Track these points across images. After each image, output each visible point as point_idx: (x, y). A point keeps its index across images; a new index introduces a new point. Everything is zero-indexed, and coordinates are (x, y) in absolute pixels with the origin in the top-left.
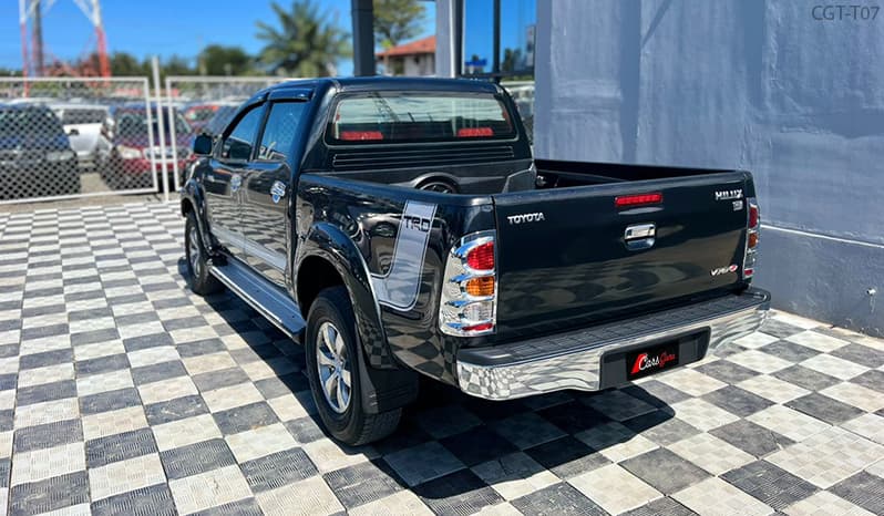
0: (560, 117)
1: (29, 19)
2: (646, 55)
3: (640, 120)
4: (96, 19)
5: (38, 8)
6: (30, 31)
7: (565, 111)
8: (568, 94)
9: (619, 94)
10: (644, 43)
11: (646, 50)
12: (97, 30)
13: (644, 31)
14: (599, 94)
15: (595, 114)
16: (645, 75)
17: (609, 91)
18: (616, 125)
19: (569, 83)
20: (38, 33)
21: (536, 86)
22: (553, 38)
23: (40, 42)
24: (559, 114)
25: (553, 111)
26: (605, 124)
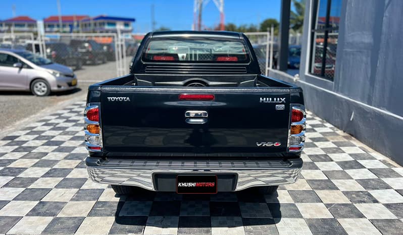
0: (346, 53)
1: (197, 11)
2: (386, 16)
3: (379, 57)
4: (221, 9)
5: (201, 5)
6: (197, 15)
7: (349, 50)
8: (351, 40)
9: (372, 41)
10: (386, 9)
11: (386, 14)
12: (221, 14)
13: (386, 2)
14: (363, 40)
15: (361, 52)
16: (384, 29)
17: (367, 39)
18: (369, 60)
19: (352, 34)
20: (200, 16)
21: (339, 33)
22: (348, 8)
23: (200, 20)
24: (346, 51)
25: (344, 50)
26: (364, 59)
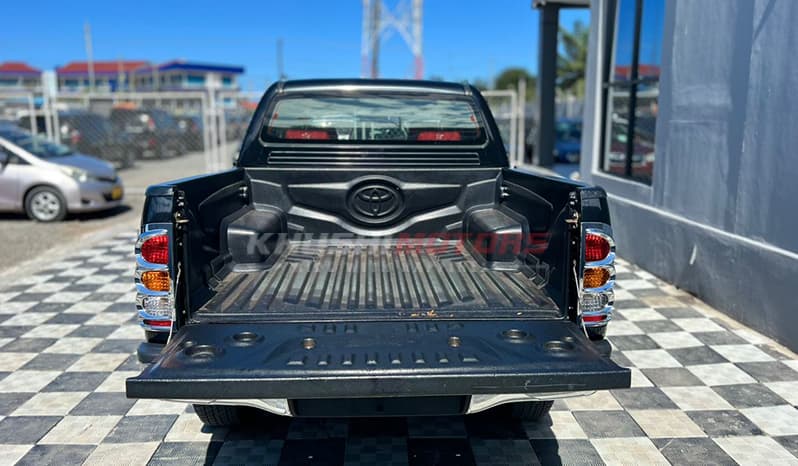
0: (677, 129)
1: (370, 53)
2: (756, 52)
3: (746, 132)
4: (417, 49)
5: (378, 43)
6: (370, 62)
7: (681, 121)
8: (685, 102)
9: (729, 101)
10: (756, 36)
11: (757, 46)
12: (417, 59)
13: (756, 23)
14: (711, 101)
15: (706, 124)
16: (754, 77)
17: (719, 98)
18: (724, 139)
19: (686, 89)
20: (375, 64)
21: (660, 89)
22: (676, 38)
24: (675, 124)
25: (671, 121)
26: (714, 138)
